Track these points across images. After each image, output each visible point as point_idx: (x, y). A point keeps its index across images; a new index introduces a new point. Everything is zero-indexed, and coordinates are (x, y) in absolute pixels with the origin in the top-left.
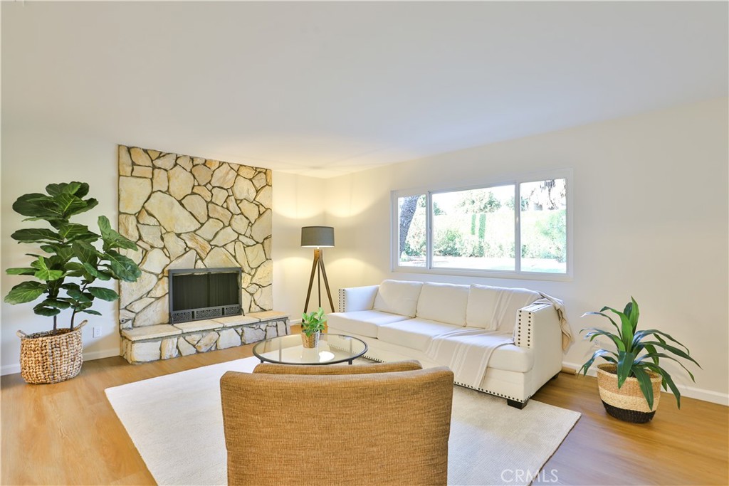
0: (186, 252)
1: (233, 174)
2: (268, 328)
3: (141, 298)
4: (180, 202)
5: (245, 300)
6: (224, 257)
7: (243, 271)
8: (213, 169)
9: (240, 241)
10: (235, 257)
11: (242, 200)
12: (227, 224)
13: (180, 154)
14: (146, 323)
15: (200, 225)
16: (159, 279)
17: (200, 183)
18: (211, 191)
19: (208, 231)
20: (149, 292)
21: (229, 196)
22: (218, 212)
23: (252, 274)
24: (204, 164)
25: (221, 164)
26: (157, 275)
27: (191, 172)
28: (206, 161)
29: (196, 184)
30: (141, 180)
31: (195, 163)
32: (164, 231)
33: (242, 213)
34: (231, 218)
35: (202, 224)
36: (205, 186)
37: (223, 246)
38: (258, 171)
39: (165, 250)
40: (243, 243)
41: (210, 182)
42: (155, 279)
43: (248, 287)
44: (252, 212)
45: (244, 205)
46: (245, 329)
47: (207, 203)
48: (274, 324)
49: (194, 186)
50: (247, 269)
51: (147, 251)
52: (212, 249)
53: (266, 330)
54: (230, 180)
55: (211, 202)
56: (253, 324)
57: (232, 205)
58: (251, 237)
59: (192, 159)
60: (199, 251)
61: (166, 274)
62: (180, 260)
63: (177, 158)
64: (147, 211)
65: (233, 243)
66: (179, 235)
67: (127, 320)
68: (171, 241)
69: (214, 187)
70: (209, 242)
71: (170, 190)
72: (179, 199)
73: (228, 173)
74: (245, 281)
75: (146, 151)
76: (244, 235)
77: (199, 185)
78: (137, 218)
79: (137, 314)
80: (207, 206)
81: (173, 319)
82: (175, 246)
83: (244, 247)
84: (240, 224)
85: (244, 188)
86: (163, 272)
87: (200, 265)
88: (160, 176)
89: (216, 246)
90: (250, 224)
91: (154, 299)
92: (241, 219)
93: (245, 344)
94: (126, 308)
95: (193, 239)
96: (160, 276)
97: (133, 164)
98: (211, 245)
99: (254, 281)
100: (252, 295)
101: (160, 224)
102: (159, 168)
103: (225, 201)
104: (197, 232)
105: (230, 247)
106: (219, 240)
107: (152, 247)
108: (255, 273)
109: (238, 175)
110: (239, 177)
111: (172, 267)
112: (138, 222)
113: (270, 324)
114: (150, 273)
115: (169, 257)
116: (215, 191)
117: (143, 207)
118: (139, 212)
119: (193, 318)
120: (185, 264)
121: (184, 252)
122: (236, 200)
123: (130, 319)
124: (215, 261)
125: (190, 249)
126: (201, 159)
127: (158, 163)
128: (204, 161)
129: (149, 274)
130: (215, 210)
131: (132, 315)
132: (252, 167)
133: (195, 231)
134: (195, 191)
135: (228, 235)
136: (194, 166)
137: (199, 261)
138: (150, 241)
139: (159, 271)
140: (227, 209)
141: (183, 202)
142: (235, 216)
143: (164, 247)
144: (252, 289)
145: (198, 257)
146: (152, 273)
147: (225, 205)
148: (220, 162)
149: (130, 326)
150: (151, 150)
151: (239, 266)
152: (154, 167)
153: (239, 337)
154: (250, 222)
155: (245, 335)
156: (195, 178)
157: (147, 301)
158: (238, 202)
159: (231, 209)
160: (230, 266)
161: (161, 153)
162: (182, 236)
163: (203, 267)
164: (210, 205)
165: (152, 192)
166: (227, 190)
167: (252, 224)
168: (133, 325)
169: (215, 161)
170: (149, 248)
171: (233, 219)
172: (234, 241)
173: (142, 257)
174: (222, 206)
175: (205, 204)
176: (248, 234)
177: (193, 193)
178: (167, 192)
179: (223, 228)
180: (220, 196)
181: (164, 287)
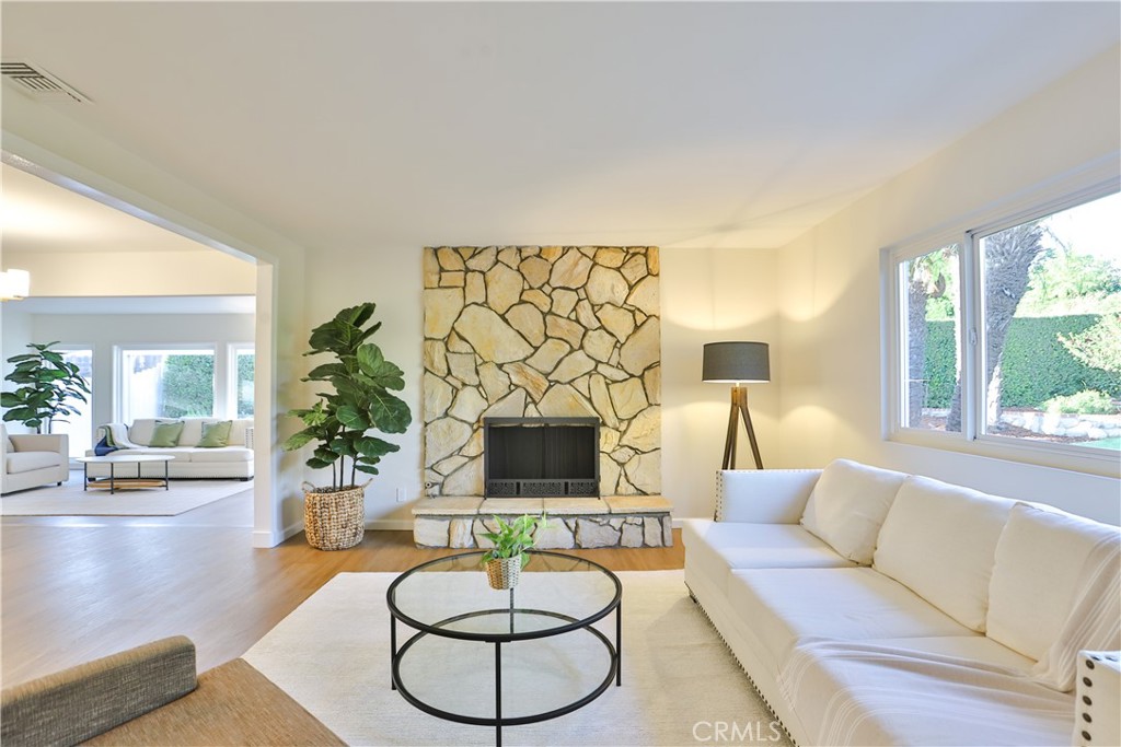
0: (511, 392)
1: (585, 264)
2: (625, 526)
3: (451, 455)
4: (502, 317)
5: (607, 472)
6: (571, 400)
7: (604, 424)
8: (552, 260)
9: (599, 373)
10: (590, 400)
11: (602, 305)
12: (576, 347)
13: (502, 245)
14: (457, 492)
15: (532, 350)
16: (475, 431)
17: (532, 285)
18: (550, 296)
19: (544, 359)
20: (461, 449)
21: (580, 300)
22: (561, 328)
23: (623, 428)
24: (539, 256)
25: (566, 250)
26: (471, 425)
27: (518, 270)
28: (541, 249)
29: (527, 287)
30: (450, 290)
31: (524, 255)
32: (479, 361)
33: (602, 327)
34: (584, 335)
35: (536, 349)
36: (540, 288)
37: (570, 383)
38: (630, 253)
39: (481, 389)
40: (605, 377)
41: (548, 283)
42: (468, 430)
43: (614, 451)
44: (621, 324)
45: (607, 314)
46: (581, 522)
47: (544, 315)
48: (639, 520)
49: (523, 290)
50: (611, 420)
51: (458, 390)
52: (550, 386)
53: (621, 530)
54: (579, 274)
55: (550, 312)
56: (597, 515)
57: (585, 314)
58: (620, 366)
59: (520, 250)
60: (530, 390)
61: (482, 424)
62: (501, 404)
63: (498, 253)
64: (458, 334)
65: (587, 377)
66: (500, 366)
67: (434, 485)
68: (490, 375)
69: (554, 289)
70: (547, 375)
71: (489, 301)
72: (501, 313)
73: (576, 264)
74: (607, 441)
75: (456, 250)
76: (607, 363)
77: (531, 288)
78: (446, 344)
79: (446, 477)
80: (544, 319)
81: (491, 491)
82: (495, 381)
83: (607, 384)
84: (599, 345)
85: (607, 285)
86: (478, 421)
87: (532, 412)
88: (475, 281)
89: (557, 382)
90: (618, 345)
91: (467, 459)
92: (601, 337)
93: (580, 547)
94: (432, 468)
95: (520, 372)
96: (475, 427)
97: (442, 270)
98: (550, 381)
99: (624, 442)
100: (622, 465)
101: (475, 352)
102: (474, 271)
103: (574, 309)
104: (527, 362)
105: (582, 384)
106: (563, 374)
107: (464, 385)
108: (627, 428)
109: (595, 264)
110: (596, 267)
111: (490, 413)
112: (447, 350)
113: (630, 519)
114: (462, 421)
115: (487, 399)
116: (554, 295)
117: (453, 328)
118: (449, 336)
119: (517, 493)
120: (510, 409)
121: (507, 391)
122: (593, 306)
123: (437, 484)
124: (557, 406)
125: (517, 386)
126: (532, 247)
127: (472, 264)
128: (537, 251)
129: (460, 423)
130: (556, 325)
131: (440, 479)
132: (621, 248)
133: (525, 359)
134: (524, 297)
135: (581, 362)
136: (522, 261)
137: (531, 406)
138: (460, 377)
139: (473, 419)
140: (577, 321)
141: (506, 316)
142: (590, 333)
143: (480, 384)
144: (622, 455)
145: (529, 400)
146: (465, 422)
147: (573, 316)
148: (564, 248)
149: (437, 493)
150: (463, 248)
151: (595, 414)
152: (467, 270)
153: (571, 534)
154: (618, 341)
155: (580, 532)
156: (524, 278)
157: (460, 460)
158: (596, 308)
159: (582, 321)
160: (581, 415)
161: (476, 248)
162: (505, 368)
163: (536, 415)
164: (548, 318)
165: (465, 306)
166: (576, 290)
167: (622, 345)
168: (441, 491)
169: (556, 247)
170: (460, 386)
171: (587, 338)
172: (589, 374)
173: (451, 398)
174: (568, 318)
175: (541, 316)
176: (614, 362)
177: (522, 302)
178: (485, 304)
179: (570, 353)
180: (565, 302)
181: (477, 445)
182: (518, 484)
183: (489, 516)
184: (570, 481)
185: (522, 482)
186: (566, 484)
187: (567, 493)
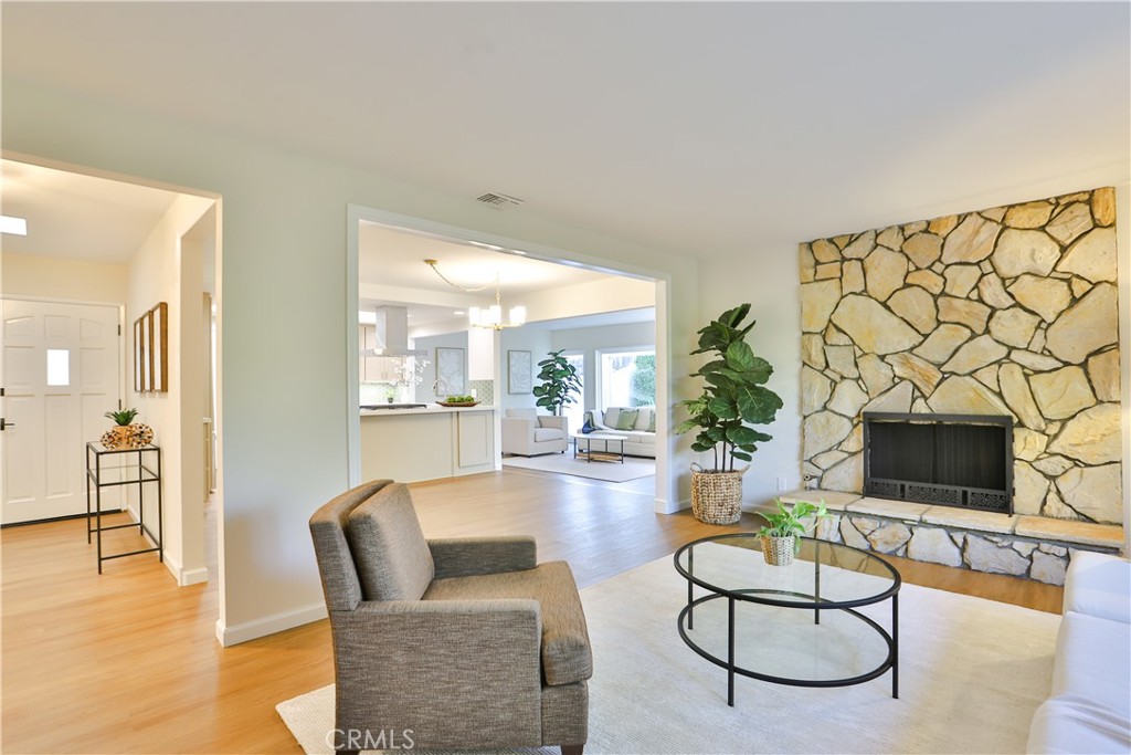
0: (895, 385)
1: (993, 229)
2: (1036, 554)
3: (830, 450)
4: (884, 304)
5: (1026, 486)
6: (971, 394)
7: (1021, 425)
8: (943, 233)
9: (1013, 362)
10: (1000, 395)
11: (1017, 278)
12: (979, 329)
13: (880, 226)
14: (835, 487)
15: (922, 338)
16: (855, 426)
17: (919, 266)
18: (942, 275)
19: (937, 347)
20: (840, 443)
21: (983, 275)
22: (956, 310)
23: (1053, 429)
24: (926, 231)
25: (962, 218)
26: (851, 420)
27: (901, 251)
28: (929, 223)
29: (912, 268)
30: (826, 283)
31: (907, 233)
32: (859, 353)
33: (1018, 305)
34: (991, 317)
35: (926, 336)
36: (929, 268)
37: (970, 374)
38: (1060, 205)
39: (860, 382)
40: (1023, 367)
41: (939, 260)
42: (848, 425)
43: (1038, 459)
44: (1050, 299)
45: (1026, 290)
46: (970, 538)
47: (935, 297)
48: (1063, 551)
49: (908, 273)
50: (1030, 416)
51: (836, 383)
52: (943, 379)
53: (1030, 558)
54: (982, 243)
55: (943, 293)
56: (994, 534)
57: (993, 291)
58: (1046, 352)
59: (902, 228)
60: (918, 383)
61: (861, 419)
62: (883, 398)
63: (877, 236)
64: (835, 326)
65: (996, 366)
66: (882, 358)
67: (812, 477)
68: (870, 367)
69: (947, 266)
70: (939, 366)
71: (869, 288)
72: (883, 300)
73: (977, 233)
74: (1025, 446)
75: (831, 241)
76: (1027, 349)
77: (918, 269)
78: (824, 337)
79: (825, 471)
80: (935, 302)
81: (871, 490)
82: (876, 374)
83: (1026, 376)
84: (1014, 327)
85: (1025, 251)
86: (858, 416)
87: (920, 407)
88: (853, 269)
89: (953, 373)
90: (1044, 325)
91: (846, 455)
92: (1015, 317)
93: (969, 568)
94: (810, 461)
95: (906, 363)
96: (855, 422)
97: (817, 263)
98: (944, 373)
99: (1054, 448)
100: (1053, 478)
101: (854, 343)
102: (851, 259)
103: (976, 287)
104: (914, 351)
105: (988, 376)
106: (962, 363)
107: (843, 378)
108: (1060, 432)
109: (1006, 228)
110: (1006, 232)
111: (871, 408)
112: (825, 343)
113: (1045, 547)
114: (841, 415)
115: (867, 393)
116: (948, 273)
117: (830, 321)
118: (826, 328)
119: (902, 496)
120: (895, 403)
121: (890, 384)
122: (1003, 280)
123: (815, 477)
124: (953, 401)
125: (902, 379)
126: (917, 223)
127: (848, 253)
128: (924, 226)
129: (838, 417)
130: (951, 308)
131: (819, 473)
132: (1047, 201)
133: (912, 349)
134: (909, 280)
135: (987, 349)
136: (906, 240)
137: (920, 402)
138: (838, 370)
139: (852, 414)
140: (981, 300)
141: (889, 303)
142: (998, 313)
143: (860, 377)
144: (1053, 465)
145: (917, 393)
146: (844, 416)
147: (974, 295)
148: (959, 217)
149: (815, 486)
150: (838, 237)
151: (1007, 412)
152: (844, 260)
153: (956, 551)
154: (1043, 321)
155: (969, 549)
156: (909, 259)
157: (838, 455)
158: (1008, 282)
159: (987, 299)
160: (993, 413)
161: (852, 235)
162: (887, 359)
163: (925, 410)
164: (940, 300)
165: (842, 297)
166: (978, 264)
167: (1050, 325)
168: (819, 485)
169: (947, 218)
170: (838, 380)
171: (993, 320)
172: (999, 363)
173: (830, 391)
174: (968, 298)
175: (931, 300)
176: (1037, 346)
177: (907, 286)
178: (865, 292)
179: (971, 339)
180: (963, 280)
181: (856, 442)
182: (903, 487)
183: (859, 515)
184: (970, 490)
185: (907, 484)
186: (965, 493)
187: (964, 503)
